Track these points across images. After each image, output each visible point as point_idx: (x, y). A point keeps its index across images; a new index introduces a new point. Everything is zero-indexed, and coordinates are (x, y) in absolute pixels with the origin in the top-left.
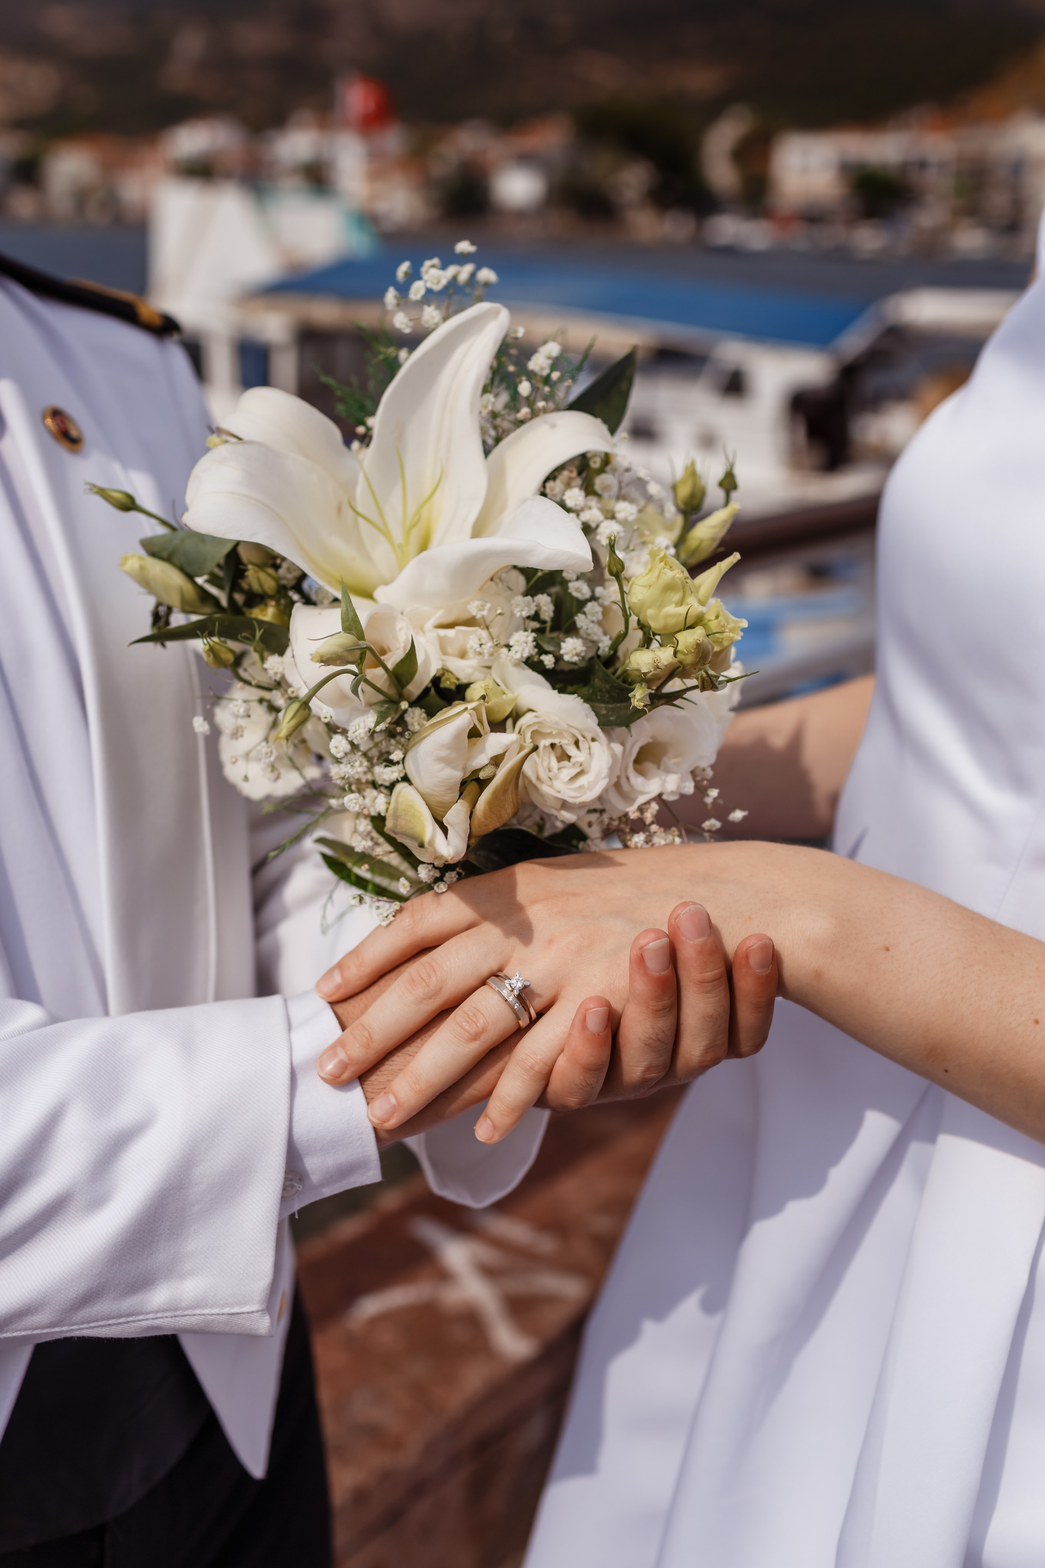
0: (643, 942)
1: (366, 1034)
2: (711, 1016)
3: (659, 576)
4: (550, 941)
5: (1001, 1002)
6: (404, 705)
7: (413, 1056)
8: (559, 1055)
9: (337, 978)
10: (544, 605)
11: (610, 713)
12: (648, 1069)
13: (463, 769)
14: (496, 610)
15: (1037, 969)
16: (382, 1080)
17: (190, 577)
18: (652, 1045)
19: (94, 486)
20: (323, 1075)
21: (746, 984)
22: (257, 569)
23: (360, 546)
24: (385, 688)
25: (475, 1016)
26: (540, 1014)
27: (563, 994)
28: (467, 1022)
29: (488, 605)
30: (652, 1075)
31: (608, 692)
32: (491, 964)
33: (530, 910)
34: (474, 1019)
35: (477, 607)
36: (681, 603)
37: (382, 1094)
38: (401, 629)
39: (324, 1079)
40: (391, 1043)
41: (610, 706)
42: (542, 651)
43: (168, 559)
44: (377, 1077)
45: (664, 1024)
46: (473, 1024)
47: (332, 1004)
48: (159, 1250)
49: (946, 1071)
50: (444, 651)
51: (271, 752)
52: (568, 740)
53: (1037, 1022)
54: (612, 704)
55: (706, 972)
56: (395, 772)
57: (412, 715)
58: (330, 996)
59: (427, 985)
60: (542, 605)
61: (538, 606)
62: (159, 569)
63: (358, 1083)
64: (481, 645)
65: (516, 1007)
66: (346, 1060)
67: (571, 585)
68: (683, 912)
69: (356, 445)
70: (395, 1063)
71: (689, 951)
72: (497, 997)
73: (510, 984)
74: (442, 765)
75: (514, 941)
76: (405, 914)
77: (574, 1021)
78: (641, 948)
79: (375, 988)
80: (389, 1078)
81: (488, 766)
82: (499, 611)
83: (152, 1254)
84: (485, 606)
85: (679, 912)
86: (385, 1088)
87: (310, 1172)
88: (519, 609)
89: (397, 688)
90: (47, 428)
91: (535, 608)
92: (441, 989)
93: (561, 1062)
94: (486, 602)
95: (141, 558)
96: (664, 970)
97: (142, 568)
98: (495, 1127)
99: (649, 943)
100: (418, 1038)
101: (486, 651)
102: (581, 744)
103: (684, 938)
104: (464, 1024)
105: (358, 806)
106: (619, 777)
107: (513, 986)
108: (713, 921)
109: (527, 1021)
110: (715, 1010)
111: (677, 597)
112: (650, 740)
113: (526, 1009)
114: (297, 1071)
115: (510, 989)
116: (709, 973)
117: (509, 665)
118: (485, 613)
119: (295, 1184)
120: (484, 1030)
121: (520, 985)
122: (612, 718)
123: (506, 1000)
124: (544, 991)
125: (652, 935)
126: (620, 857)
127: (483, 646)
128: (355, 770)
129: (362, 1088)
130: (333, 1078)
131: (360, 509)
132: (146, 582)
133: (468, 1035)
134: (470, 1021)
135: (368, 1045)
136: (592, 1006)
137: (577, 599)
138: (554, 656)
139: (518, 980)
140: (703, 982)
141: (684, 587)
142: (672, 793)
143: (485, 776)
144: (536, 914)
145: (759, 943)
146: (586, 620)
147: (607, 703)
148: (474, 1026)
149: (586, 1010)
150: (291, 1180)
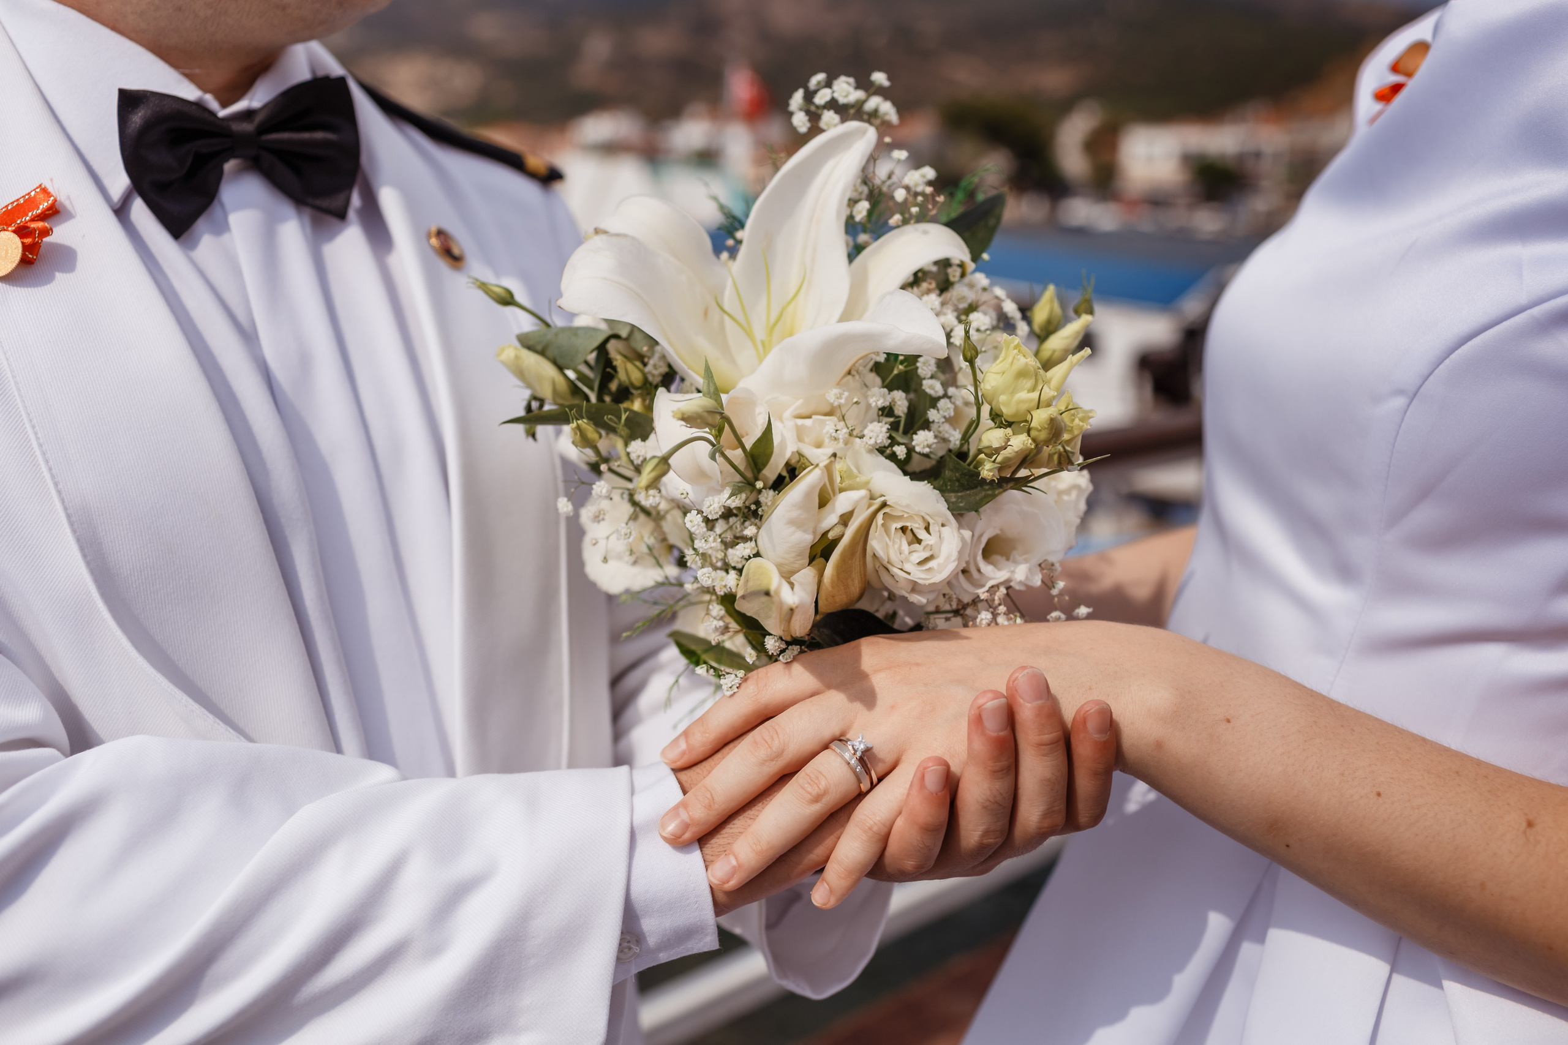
0: (981, 701)
1: (709, 796)
2: (1049, 780)
3: (1012, 363)
4: (893, 707)
5: (1343, 775)
6: (759, 485)
7: (754, 819)
8: (898, 816)
9: (683, 746)
10: (899, 400)
11: (960, 500)
12: (986, 834)
13: (813, 532)
14: (853, 399)
15: (1378, 743)
16: (723, 843)
17: (561, 369)
18: (990, 808)
19: (477, 280)
20: (664, 834)
21: (1084, 750)
22: (624, 360)
23: (725, 348)
24: (742, 468)
25: (817, 778)
26: (880, 780)
27: (904, 758)
28: (809, 784)
29: (846, 394)
30: (989, 840)
31: (958, 480)
32: (834, 729)
33: (874, 678)
34: (816, 781)
35: (835, 394)
36: (1033, 390)
37: (722, 856)
38: (760, 414)
39: (665, 839)
40: (733, 805)
41: (960, 494)
42: (893, 442)
43: (542, 353)
44: (718, 840)
45: (1001, 786)
46: (815, 785)
47: (676, 771)
48: (494, 1003)
49: (1288, 846)
50: (800, 438)
51: (630, 533)
52: (919, 524)
53: (1379, 794)
54: (961, 492)
55: (1044, 734)
56: (747, 548)
57: (766, 495)
58: (675, 762)
59: (770, 747)
60: (896, 400)
61: (893, 400)
62: (532, 360)
63: (697, 846)
64: (837, 431)
65: (858, 770)
66: (688, 820)
67: (925, 382)
68: (1022, 678)
69: (725, 255)
70: (736, 826)
71: (1027, 711)
72: (839, 759)
73: (853, 746)
74: (793, 529)
75: (858, 706)
76: (749, 682)
77: (912, 782)
78: (979, 708)
79: (719, 755)
80: (729, 841)
81: (837, 525)
82: (855, 400)
83: (487, 1006)
84: (843, 394)
85: (1017, 674)
86: (725, 851)
87: (647, 934)
88: (874, 399)
89: (753, 471)
90: (433, 248)
91: (890, 400)
92: (783, 751)
93: (899, 823)
94: (844, 391)
95: (516, 348)
96: (1002, 731)
97: (517, 357)
98: (831, 891)
99: (987, 702)
100: (760, 802)
101: (841, 437)
102: (931, 529)
103: (1022, 701)
104: (806, 786)
105: (711, 580)
106: (968, 563)
107: (856, 748)
108: (1053, 691)
109: (869, 785)
110: (1052, 774)
111: (1029, 383)
112: (998, 532)
113: (868, 772)
114: (637, 832)
115: (853, 752)
116: (1047, 736)
117: (863, 451)
118: (842, 401)
119: (632, 946)
120: (825, 792)
121: (862, 747)
122: (961, 505)
123: (849, 763)
124: (884, 752)
125: (990, 695)
126: (964, 632)
127: (838, 432)
128: (709, 546)
129: (701, 851)
130: (674, 837)
131: (726, 307)
132: (520, 373)
133: (810, 797)
134: (812, 783)
135: (710, 806)
136: (930, 764)
137: (930, 396)
138: (906, 447)
139: (860, 742)
140: (1041, 744)
141: (1036, 375)
142: (1020, 582)
143: (834, 535)
144: (880, 681)
145: (1097, 707)
146: (938, 415)
147: (957, 492)
148: (817, 788)
149: (925, 768)
150: (629, 942)
